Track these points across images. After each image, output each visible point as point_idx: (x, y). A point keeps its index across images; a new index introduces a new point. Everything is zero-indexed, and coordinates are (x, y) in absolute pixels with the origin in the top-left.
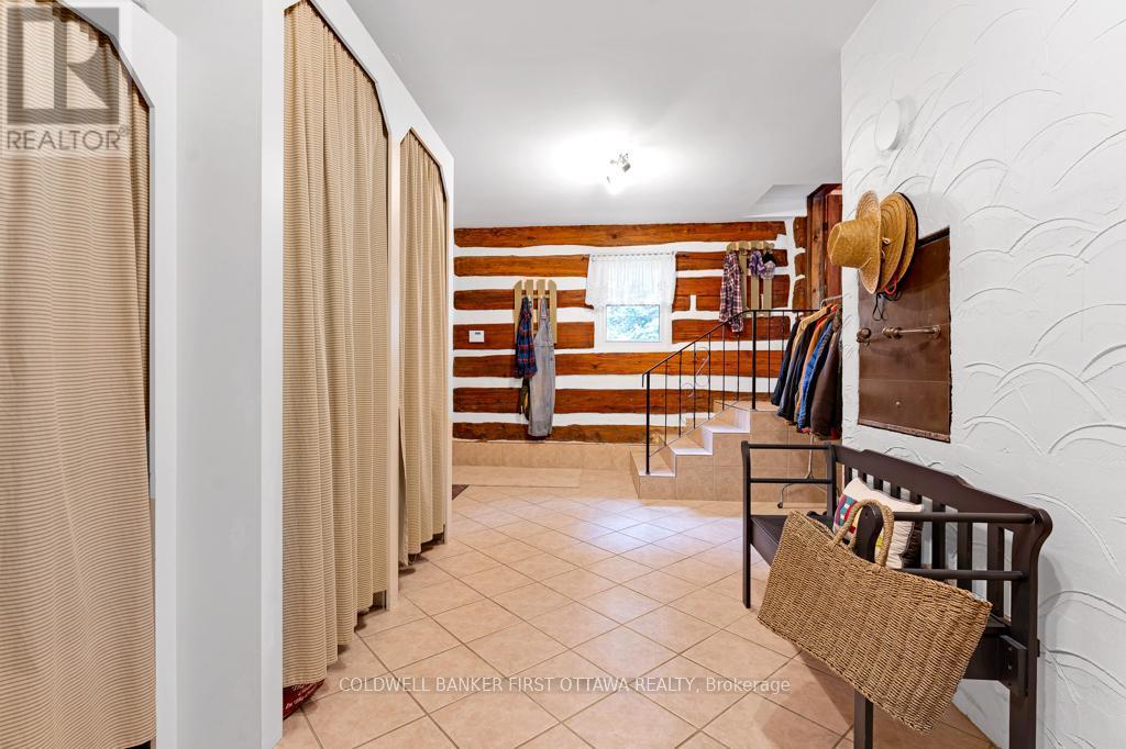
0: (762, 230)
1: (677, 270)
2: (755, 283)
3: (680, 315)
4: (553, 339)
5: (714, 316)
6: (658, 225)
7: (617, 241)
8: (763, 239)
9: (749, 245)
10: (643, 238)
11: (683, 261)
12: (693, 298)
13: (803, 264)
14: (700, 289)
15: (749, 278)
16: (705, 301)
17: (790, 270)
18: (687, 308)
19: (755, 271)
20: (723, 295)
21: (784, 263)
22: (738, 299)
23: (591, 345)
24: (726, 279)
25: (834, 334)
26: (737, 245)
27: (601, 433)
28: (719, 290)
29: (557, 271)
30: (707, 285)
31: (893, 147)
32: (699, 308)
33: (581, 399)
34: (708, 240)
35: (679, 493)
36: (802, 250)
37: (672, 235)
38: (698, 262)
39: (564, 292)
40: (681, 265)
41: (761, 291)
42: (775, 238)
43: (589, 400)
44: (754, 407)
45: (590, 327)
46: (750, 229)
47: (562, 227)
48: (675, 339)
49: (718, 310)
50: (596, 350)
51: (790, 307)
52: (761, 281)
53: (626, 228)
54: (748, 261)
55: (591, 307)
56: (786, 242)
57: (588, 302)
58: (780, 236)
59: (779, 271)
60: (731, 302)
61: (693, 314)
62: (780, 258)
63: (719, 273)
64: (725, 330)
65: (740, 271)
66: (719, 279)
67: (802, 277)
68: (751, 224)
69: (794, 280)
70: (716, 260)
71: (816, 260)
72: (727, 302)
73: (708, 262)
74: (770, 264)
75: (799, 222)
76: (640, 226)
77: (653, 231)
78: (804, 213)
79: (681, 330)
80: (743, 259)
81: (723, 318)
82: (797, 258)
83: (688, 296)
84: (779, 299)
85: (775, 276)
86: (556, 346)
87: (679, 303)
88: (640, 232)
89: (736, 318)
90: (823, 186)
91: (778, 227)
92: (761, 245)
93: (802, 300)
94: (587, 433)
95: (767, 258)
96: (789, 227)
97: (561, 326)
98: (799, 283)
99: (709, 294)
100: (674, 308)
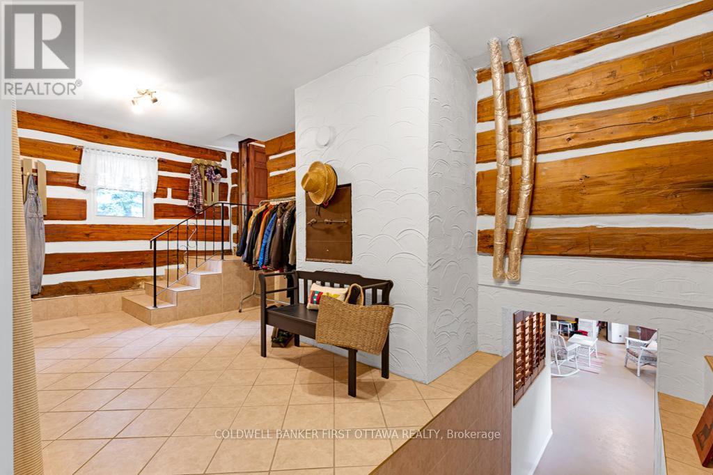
0: (213, 155)
1: (159, 170)
2: (209, 185)
3: (160, 200)
4: (43, 210)
5: (184, 203)
6: (144, 137)
7: (107, 141)
8: (214, 160)
9: (206, 162)
10: (131, 143)
11: (163, 164)
12: (169, 190)
13: (236, 178)
14: (174, 185)
15: (205, 182)
16: (177, 193)
17: (228, 180)
18: (165, 196)
19: (209, 178)
20: (190, 191)
21: (225, 176)
22: (201, 194)
23: (84, 218)
24: (192, 181)
25: (279, 220)
26: (199, 161)
27: (93, 286)
28: (188, 187)
29: (45, 154)
30: (180, 183)
31: (326, 145)
32: (173, 197)
33: (73, 261)
34: (180, 154)
35: (179, 316)
36: (236, 171)
37: (154, 146)
38: (173, 167)
39: (55, 173)
40: (160, 167)
41: (213, 191)
42: (220, 161)
43: (81, 261)
44: (223, 258)
45: (84, 203)
46: (207, 153)
47: (51, 118)
48: (156, 216)
49: (187, 199)
50: (88, 222)
51: (228, 201)
52: (213, 185)
53: (117, 133)
54: (205, 172)
55: (84, 188)
56: (226, 164)
57: (81, 183)
58: (223, 160)
59: (223, 180)
60: (195, 196)
61: (169, 200)
62: (223, 173)
63: (187, 176)
64: (191, 213)
65: (200, 177)
66: (188, 180)
67: (236, 185)
68: (207, 150)
69: (230, 186)
70: (185, 168)
71: (244, 177)
72: (194, 195)
73: (180, 169)
74: (218, 176)
75: (233, 154)
76: (129, 134)
77: (139, 140)
78: (237, 151)
79: (160, 211)
80: (202, 170)
81: (191, 205)
82: (233, 175)
83: (166, 188)
84: (223, 196)
85: (221, 183)
86: (46, 218)
87: (160, 193)
88: (129, 138)
89: (198, 206)
90: (249, 139)
91: (222, 155)
92: (213, 163)
93: (236, 198)
94: (80, 288)
95: (217, 172)
96: (228, 156)
97: (50, 201)
98: (233, 189)
99: (181, 189)
100: (156, 195)
